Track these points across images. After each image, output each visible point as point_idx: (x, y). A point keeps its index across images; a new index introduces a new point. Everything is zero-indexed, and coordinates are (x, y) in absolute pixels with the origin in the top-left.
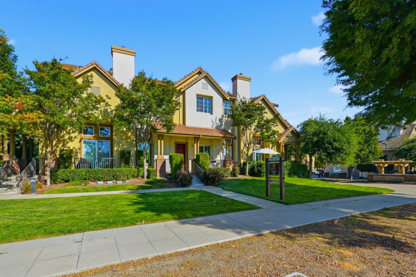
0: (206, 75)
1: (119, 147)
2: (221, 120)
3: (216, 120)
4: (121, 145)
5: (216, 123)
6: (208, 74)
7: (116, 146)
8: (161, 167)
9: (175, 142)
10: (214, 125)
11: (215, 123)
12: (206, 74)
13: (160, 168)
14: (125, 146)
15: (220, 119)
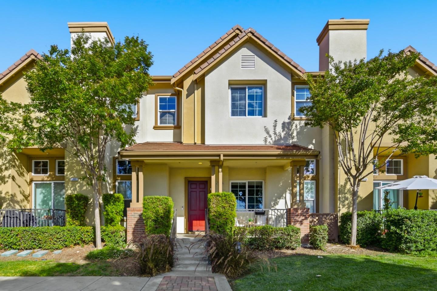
0: (250, 37)
1: (74, 190)
2: (286, 126)
3: (275, 126)
4: (79, 187)
5: (275, 133)
6: (253, 34)
7: (71, 188)
8: (135, 225)
9: (186, 178)
10: (270, 136)
11: (271, 133)
12: (250, 35)
13: (133, 226)
14: (85, 188)
15: (284, 124)
